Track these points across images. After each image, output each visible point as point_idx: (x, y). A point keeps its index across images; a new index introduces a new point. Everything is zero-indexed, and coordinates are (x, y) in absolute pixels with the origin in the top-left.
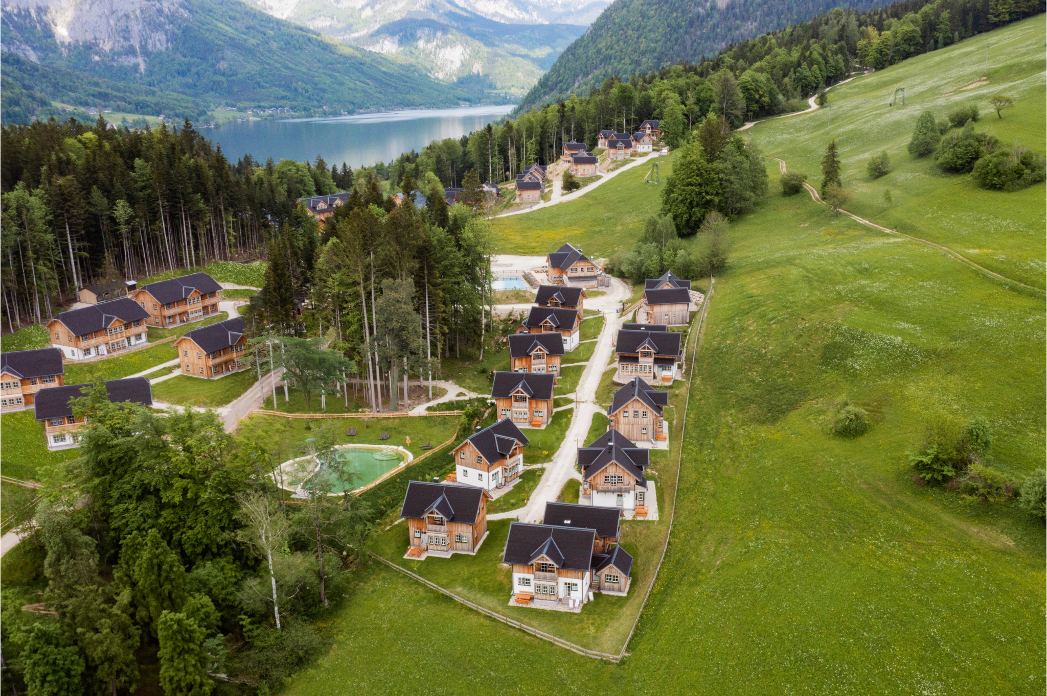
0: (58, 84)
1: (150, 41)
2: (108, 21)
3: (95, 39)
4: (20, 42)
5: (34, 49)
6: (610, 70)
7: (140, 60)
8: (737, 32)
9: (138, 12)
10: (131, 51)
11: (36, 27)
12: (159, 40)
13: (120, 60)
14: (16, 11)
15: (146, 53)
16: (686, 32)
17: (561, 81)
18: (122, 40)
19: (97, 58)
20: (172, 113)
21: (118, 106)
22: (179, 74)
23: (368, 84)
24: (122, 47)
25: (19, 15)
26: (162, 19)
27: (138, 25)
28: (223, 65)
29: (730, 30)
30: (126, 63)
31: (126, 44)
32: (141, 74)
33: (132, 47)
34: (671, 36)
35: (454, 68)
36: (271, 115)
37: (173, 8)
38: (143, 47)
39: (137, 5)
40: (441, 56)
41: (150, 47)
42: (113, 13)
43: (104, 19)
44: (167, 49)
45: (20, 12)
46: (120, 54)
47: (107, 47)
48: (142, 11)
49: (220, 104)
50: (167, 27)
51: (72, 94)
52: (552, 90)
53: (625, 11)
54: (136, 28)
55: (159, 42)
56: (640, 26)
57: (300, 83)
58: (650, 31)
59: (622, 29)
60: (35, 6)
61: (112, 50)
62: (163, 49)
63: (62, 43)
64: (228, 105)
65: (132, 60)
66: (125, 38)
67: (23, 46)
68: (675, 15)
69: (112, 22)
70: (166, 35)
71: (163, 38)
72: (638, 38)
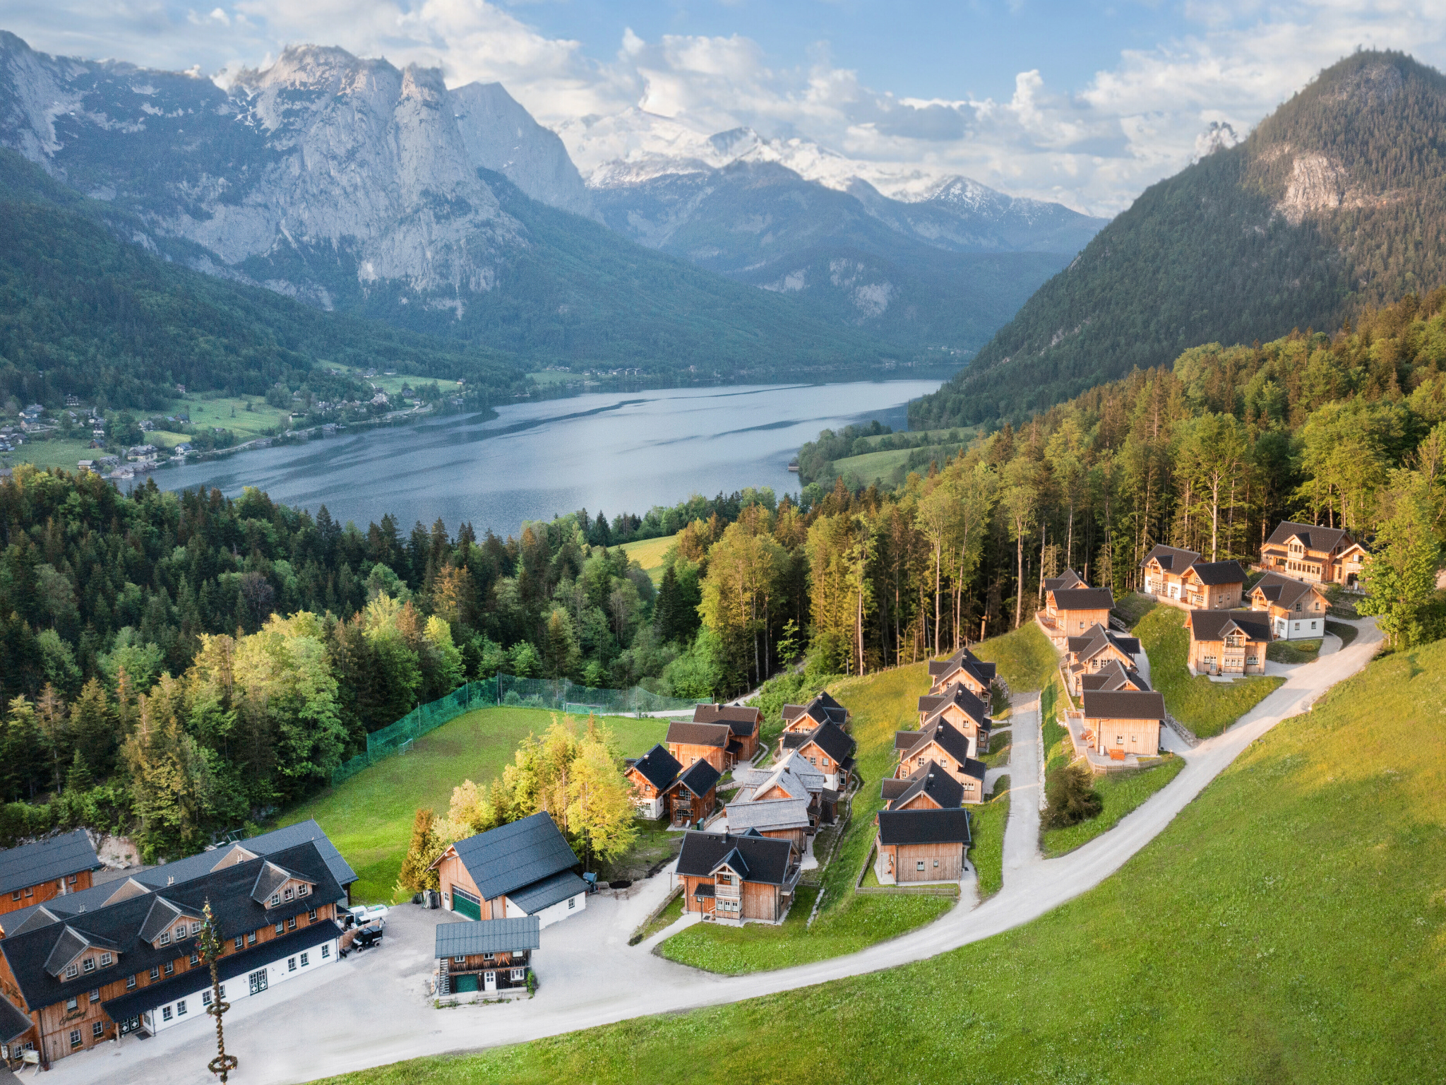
0: (335, 337)
1: (473, 279)
2: (424, 255)
3: (407, 276)
4: (313, 280)
5: (329, 289)
6: (1108, 321)
7: (458, 303)
8: (1321, 263)
9: (463, 242)
10: (448, 292)
11: (335, 262)
12: (485, 278)
13: (433, 303)
14: (314, 241)
15: (466, 293)
16: (1233, 264)
17: (1030, 336)
18: (438, 277)
19: (405, 301)
20: (476, 375)
21: (406, 367)
22: (504, 321)
23: (756, 335)
24: (438, 286)
25: (317, 246)
26: (493, 251)
27: (461, 258)
28: (563, 309)
29: (1307, 259)
30: (440, 307)
31: (443, 283)
32: (457, 320)
33: (450, 286)
34: (1209, 270)
35: (879, 312)
36: (614, 378)
37: (508, 236)
38: (465, 285)
39: (462, 233)
40: (861, 295)
41: (472, 287)
42: (431, 242)
43: (419, 251)
44: (494, 288)
45: (318, 243)
46: (434, 295)
47: (419, 288)
48: (468, 241)
49: (549, 362)
50: (497, 261)
51: (349, 350)
52: (1016, 348)
53: (1132, 234)
54: (458, 262)
55: (484, 280)
56: (1157, 254)
57: (662, 334)
58: (1174, 262)
59: (1129, 260)
60: (338, 235)
61: (425, 289)
62: (489, 289)
63: (365, 281)
64: (561, 363)
65: (448, 303)
66: (442, 276)
67: (315, 286)
68: (1214, 237)
69: (429, 255)
70: (495, 269)
71: (490, 273)
72: (1154, 273)
